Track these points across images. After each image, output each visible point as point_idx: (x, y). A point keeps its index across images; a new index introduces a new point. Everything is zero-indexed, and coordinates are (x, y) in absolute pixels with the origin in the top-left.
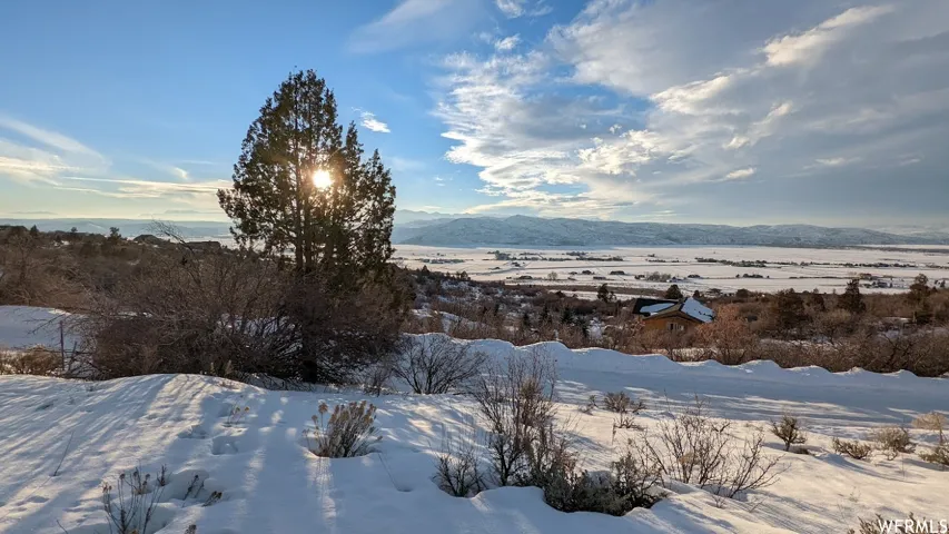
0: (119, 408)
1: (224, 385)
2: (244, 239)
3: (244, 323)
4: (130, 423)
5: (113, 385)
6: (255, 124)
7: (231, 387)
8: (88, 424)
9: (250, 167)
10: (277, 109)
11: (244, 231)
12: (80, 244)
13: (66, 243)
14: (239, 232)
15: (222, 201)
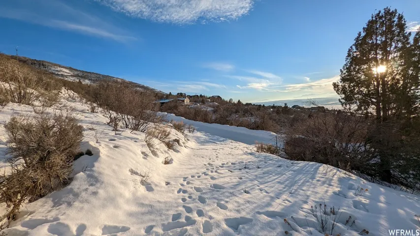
0: (305, 173)
1: (345, 174)
2: (346, 105)
3: (347, 145)
4: (310, 180)
5: (299, 163)
6: (351, 47)
7: (349, 175)
8: (296, 176)
9: (348, 69)
10: (365, 37)
11: (346, 100)
12: (276, 109)
13: (272, 110)
14: (343, 101)
15: (335, 87)
